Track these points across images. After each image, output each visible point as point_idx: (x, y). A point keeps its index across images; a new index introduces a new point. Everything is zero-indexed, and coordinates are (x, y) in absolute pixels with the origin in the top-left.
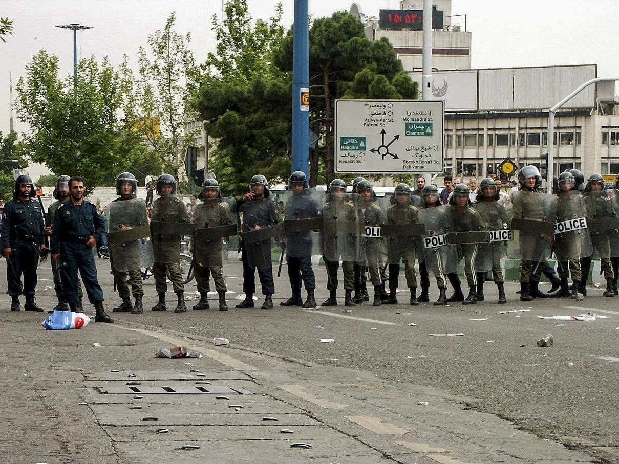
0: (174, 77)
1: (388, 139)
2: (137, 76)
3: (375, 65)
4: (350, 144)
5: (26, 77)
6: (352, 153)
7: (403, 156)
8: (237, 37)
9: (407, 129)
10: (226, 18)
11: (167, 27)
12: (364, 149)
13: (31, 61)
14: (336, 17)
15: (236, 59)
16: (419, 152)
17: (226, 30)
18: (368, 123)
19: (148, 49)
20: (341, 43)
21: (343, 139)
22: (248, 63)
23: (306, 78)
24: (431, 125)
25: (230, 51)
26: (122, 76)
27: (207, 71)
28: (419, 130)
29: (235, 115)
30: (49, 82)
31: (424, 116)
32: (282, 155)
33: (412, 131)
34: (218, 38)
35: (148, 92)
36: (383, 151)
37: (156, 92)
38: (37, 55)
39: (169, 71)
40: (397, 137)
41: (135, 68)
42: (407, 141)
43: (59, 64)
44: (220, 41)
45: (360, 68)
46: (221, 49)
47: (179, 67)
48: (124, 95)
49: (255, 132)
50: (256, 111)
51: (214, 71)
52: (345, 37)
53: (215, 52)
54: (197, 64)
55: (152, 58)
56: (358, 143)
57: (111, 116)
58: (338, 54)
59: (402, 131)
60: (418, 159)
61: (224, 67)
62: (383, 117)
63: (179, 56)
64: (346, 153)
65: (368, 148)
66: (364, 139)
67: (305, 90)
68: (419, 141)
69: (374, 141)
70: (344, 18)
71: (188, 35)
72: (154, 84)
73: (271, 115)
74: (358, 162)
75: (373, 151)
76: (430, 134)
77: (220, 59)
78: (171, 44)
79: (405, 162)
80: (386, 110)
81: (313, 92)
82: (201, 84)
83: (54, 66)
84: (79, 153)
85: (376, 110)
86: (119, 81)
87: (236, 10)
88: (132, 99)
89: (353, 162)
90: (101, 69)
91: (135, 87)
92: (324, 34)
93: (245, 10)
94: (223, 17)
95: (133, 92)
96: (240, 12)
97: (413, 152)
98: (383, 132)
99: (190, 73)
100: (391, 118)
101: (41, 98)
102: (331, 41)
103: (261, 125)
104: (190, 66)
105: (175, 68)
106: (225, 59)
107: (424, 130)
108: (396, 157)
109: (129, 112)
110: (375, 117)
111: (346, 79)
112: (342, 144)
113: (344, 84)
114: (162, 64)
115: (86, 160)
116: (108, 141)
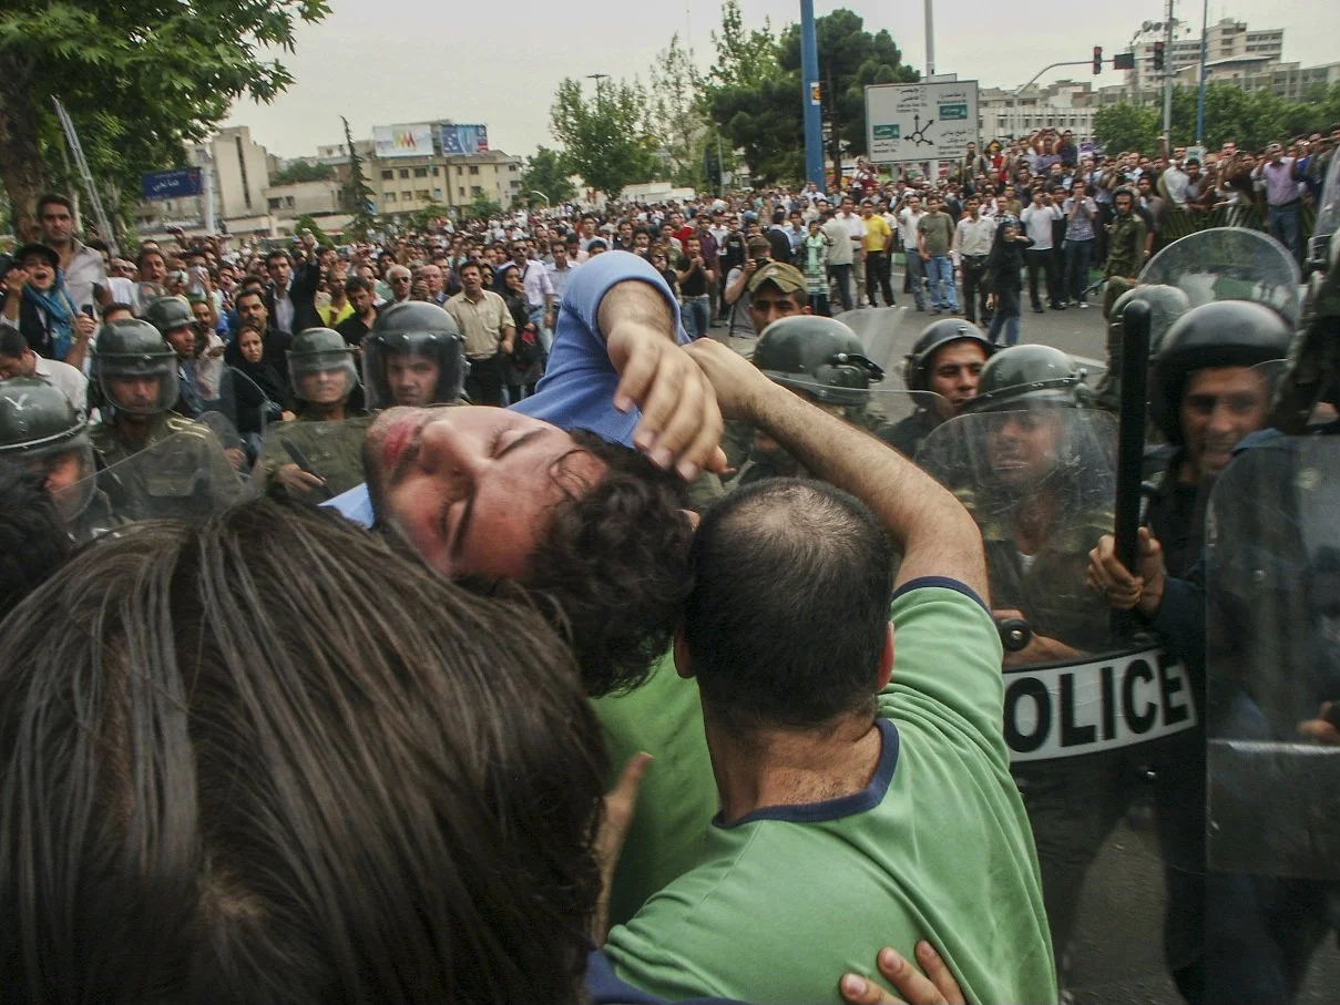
0: (682, 89)
1: (922, 124)
2: (651, 92)
3: (877, 56)
4: (884, 133)
5: (557, 101)
6: (886, 142)
7: (939, 141)
8: (736, 49)
9: (942, 113)
10: (724, 33)
11: (673, 45)
12: (898, 137)
13: (558, 88)
14: (836, 14)
15: (736, 68)
16: (954, 137)
17: (725, 43)
18: (902, 109)
19: (658, 67)
20: (843, 38)
21: (876, 128)
22: (746, 70)
23: (816, 72)
24: (965, 107)
25: (729, 62)
26: (637, 92)
27: (710, 81)
28: (953, 113)
29: (747, 116)
30: (574, 103)
31: (960, 98)
32: (793, 150)
33: (946, 114)
34: (718, 50)
35: (661, 106)
36: (917, 137)
37: (667, 103)
38: (564, 82)
39: (677, 84)
40: (931, 122)
41: (647, 84)
42: (943, 125)
43: (581, 88)
44: (720, 54)
45: (864, 60)
46: (722, 60)
47: (686, 80)
48: (640, 109)
49: (766, 130)
50: (765, 110)
51: (718, 83)
52: (847, 31)
53: (716, 64)
54: (702, 76)
55: (662, 74)
56: (891, 131)
57: (631, 128)
58: (841, 49)
59: (936, 116)
60: (953, 144)
61: (726, 76)
62: (917, 102)
63: (685, 70)
64: (879, 142)
65: (903, 136)
66: (897, 127)
67: (815, 85)
68: (954, 125)
69: (907, 128)
70: (843, 14)
71: (691, 50)
72: (666, 96)
73: (779, 113)
74: (893, 151)
75: (907, 138)
76: (965, 117)
77: (720, 70)
78: (677, 60)
79: (941, 147)
80: (918, 94)
81: (823, 86)
82: (707, 93)
83: (577, 90)
84: (606, 163)
85: (907, 95)
86: (635, 97)
87: (732, 23)
88: (648, 113)
89: (886, 151)
90: (620, 90)
91: (648, 100)
92: (826, 30)
93: (740, 23)
94: (720, 32)
95: (648, 106)
96: (736, 25)
97: (949, 137)
98: (917, 118)
99: (696, 85)
100: (925, 102)
101: (571, 119)
102: (834, 37)
103: (770, 123)
104: (695, 77)
105: (682, 82)
106: (726, 70)
107: (959, 113)
108: (931, 143)
109: (646, 124)
110: (908, 102)
111: (848, 73)
112: (875, 134)
113: (848, 77)
114: (671, 79)
115: (612, 170)
116: (630, 151)
